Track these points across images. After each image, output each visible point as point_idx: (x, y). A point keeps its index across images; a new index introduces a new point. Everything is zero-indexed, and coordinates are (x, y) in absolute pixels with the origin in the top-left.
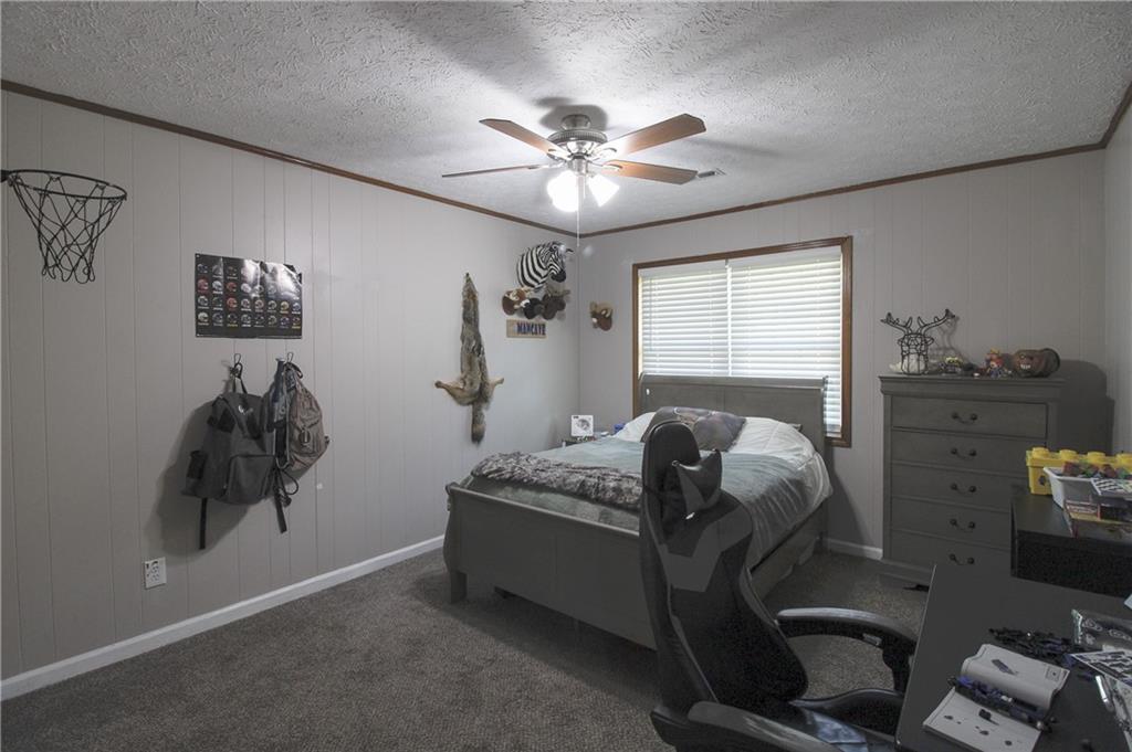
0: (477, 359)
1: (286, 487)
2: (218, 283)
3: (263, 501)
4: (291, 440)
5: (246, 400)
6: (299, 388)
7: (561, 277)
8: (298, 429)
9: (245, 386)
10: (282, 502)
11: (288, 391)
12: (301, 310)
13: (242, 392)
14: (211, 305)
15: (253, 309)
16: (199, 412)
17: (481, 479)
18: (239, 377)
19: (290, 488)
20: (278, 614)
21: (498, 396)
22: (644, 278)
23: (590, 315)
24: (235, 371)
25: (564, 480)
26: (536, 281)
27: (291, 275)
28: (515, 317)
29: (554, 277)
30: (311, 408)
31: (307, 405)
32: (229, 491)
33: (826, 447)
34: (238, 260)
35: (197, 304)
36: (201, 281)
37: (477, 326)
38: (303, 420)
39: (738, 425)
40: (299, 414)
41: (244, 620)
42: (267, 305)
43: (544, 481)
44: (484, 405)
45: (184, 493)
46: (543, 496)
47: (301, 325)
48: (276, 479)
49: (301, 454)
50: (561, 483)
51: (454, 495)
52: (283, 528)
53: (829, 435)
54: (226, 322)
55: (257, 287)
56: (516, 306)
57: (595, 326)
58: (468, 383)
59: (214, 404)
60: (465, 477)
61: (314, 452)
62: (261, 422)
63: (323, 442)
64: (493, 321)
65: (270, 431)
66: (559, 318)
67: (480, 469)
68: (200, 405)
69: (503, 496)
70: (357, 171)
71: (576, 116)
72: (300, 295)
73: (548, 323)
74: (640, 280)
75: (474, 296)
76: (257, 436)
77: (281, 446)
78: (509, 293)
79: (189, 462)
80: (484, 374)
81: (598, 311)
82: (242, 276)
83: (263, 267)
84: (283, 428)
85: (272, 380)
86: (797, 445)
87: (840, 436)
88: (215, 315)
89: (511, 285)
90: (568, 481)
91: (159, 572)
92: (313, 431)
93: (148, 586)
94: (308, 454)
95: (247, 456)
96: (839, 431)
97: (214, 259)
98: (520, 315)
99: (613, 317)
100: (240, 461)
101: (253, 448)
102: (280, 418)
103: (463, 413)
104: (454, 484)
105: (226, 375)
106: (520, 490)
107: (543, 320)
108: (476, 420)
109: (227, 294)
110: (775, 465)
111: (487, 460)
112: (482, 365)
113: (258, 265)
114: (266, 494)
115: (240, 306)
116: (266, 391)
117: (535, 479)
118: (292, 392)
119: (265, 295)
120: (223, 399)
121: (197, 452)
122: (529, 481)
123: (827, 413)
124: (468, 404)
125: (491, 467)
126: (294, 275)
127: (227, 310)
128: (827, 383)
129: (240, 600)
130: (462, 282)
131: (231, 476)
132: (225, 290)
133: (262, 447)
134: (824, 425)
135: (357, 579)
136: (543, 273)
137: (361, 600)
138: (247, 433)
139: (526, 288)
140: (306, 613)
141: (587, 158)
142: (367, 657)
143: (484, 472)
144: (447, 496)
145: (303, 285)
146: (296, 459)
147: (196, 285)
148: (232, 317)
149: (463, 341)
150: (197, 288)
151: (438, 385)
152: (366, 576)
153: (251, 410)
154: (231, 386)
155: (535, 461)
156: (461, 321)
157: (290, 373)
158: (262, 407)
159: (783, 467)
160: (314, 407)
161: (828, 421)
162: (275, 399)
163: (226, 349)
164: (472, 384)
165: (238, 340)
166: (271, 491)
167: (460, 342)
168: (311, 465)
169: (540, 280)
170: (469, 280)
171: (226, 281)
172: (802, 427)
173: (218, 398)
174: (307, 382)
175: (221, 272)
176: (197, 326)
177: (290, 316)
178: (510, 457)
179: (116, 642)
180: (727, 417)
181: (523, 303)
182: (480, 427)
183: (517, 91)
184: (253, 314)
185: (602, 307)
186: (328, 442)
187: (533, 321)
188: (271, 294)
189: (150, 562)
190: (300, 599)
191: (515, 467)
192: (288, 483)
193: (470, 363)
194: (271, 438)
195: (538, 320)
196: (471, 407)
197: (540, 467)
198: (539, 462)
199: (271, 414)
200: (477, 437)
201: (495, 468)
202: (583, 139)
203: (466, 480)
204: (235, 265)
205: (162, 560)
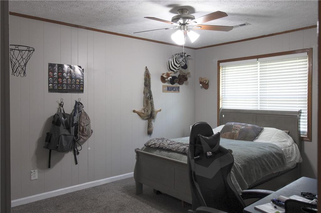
0: (150, 101)
1: (78, 148)
2: (56, 73)
3: (69, 152)
4: (79, 130)
5: (64, 115)
6: (83, 111)
7: (185, 67)
8: (82, 126)
9: (64, 110)
10: (76, 153)
11: (79, 112)
12: (83, 83)
13: (63, 112)
14: (53, 81)
15: (67, 82)
16: (49, 119)
17: (148, 147)
18: (62, 107)
19: (79, 148)
20: (74, 194)
21: (158, 116)
22: (223, 67)
23: (199, 83)
24: (61, 105)
25: (178, 148)
26: (175, 69)
27: (80, 70)
28: (166, 84)
29: (183, 67)
30: (86, 119)
31: (85, 118)
32: (59, 147)
33: (300, 141)
34: (62, 65)
35: (49, 81)
36: (50, 73)
37: (150, 88)
38: (84, 123)
39: (259, 130)
40: (82, 121)
41: (63, 195)
42: (71, 81)
43: (171, 148)
44: (153, 120)
45: (44, 147)
46: (170, 153)
47: (83, 88)
48: (74, 144)
49: (83, 136)
50: (177, 149)
51: (138, 153)
52: (76, 163)
53: (301, 136)
54: (58, 87)
55: (69, 74)
56: (166, 80)
57: (202, 87)
58: (146, 111)
59: (54, 116)
60: (143, 147)
61: (87, 135)
62: (70, 123)
63: (91, 132)
64: (157, 86)
65: (73, 126)
66: (186, 84)
67: (148, 143)
68: (49, 116)
69: (156, 153)
70: (104, 29)
71: (183, 9)
72: (83, 77)
73: (180, 86)
74: (221, 68)
75: (149, 76)
76: (68, 128)
77: (76, 132)
78: (163, 74)
79: (46, 137)
80: (152, 108)
81: (202, 81)
82: (63, 70)
83: (71, 67)
84: (77, 125)
85: (73, 108)
86: (285, 139)
87: (306, 136)
88: (55, 85)
89: (164, 71)
90: (179, 148)
91: (35, 175)
92: (87, 128)
93: (32, 179)
94: (85, 136)
95: (65, 135)
96: (306, 134)
97: (54, 65)
98: (168, 83)
99: (209, 84)
100: (63, 137)
101: (67, 133)
102: (76, 122)
103: (144, 123)
104: (138, 149)
105: (58, 106)
106: (162, 151)
107: (178, 85)
108: (149, 126)
109: (59, 77)
110: (270, 147)
111: (151, 140)
112: (152, 104)
113: (69, 66)
114: (71, 149)
115: (63, 81)
116: (71, 112)
117: (168, 147)
118: (80, 113)
119: (71, 78)
120: (57, 115)
121: (48, 133)
122: (165, 148)
123: (301, 126)
124: (146, 119)
125: (152, 143)
126: (81, 69)
127: (58, 83)
128: (301, 113)
129: (61, 188)
130: (144, 70)
131: (60, 141)
132: (58, 76)
133: (70, 132)
134: (300, 132)
135: (103, 185)
136: (178, 65)
137: (104, 192)
138: (65, 127)
139: (171, 72)
140: (84, 194)
141: (187, 25)
142: (105, 209)
143: (149, 145)
144: (135, 154)
145: (84, 73)
146: (81, 137)
147: (49, 74)
148: (60, 85)
149: (144, 95)
150: (49, 75)
151: (134, 111)
152: (106, 184)
153: (66, 119)
154: (60, 110)
155: (169, 141)
156: (143, 86)
157: (79, 106)
158: (70, 118)
159: (274, 148)
160: (88, 118)
161: (302, 130)
162: (74, 115)
163: (58, 97)
164: (147, 111)
165: (61, 93)
166: (73, 149)
167: (143, 95)
168: (86, 140)
169: (177, 69)
170: (147, 69)
171: (58, 73)
172: (289, 132)
173: (55, 114)
174: (85, 109)
175: (57, 69)
176: (49, 89)
177: (80, 85)
178: (160, 139)
179: (21, 198)
180: (255, 127)
181: (169, 78)
182: (151, 129)
183: (159, 3)
184: (67, 84)
185: (204, 80)
186: (92, 132)
187: (174, 85)
188: (73, 77)
189: (33, 171)
190: (82, 190)
191: (161, 143)
192: (78, 146)
193: (147, 103)
194: (73, 129)
195: (176, 85)
196: (147, 120)
197: (171, 143)
198: (171, 142)
199: (73, 120)
200: (150, 133)
201: (153, 143)
202: (185, 18)
203: (143, 148)
204: (61, 66)
205: (36, 171)
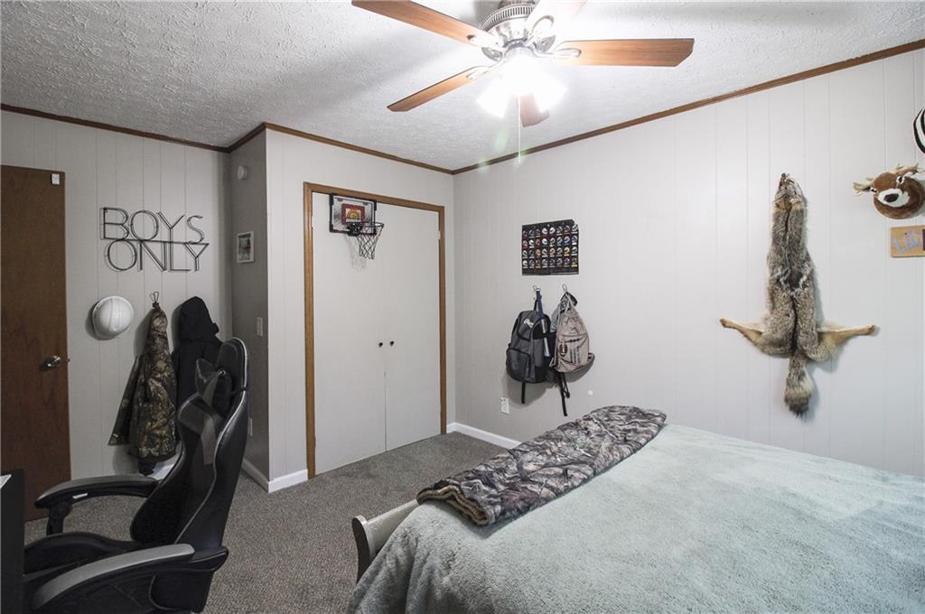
2: (532, 241)
3: (555, 387)
6: (567, 312)
8: (559, 341)
11: (561, 313)
12: (577, 252)
14: (529, 256)
15: (550, 255)
19: (569, 387)
30: (575, 328)
31: (572, 325)
35: (523, 256)
36: (524, 241)
38: (563, 336)
40: (561, 330)
42: (557, 251)
47: (578, 263)
48: (559, 375)
52: (566, 415)
54: (535, 265)
55: (552, 240)
61: (572, 362)
63: (585, 356)
72: (577, 241)
82: (543, 234)
84: (554, 338)
88: (530, 261)
91: (506, 406)
95: (519, 351)
97: (530, 227)
100: (513, 352)
102: (552, 332)
109: (536, 248)
114: (557, 383)
115: (542, 254)
119: (556, 245)
127: (536, 257)
132: (535, 245)
148: (538, 262)
150: (523, 245)
151: (724, 324)
157: (564, 300)
160: (578, 327)
171: (535, 240)
175: (533, 234)
176: (523, 269)
177: (570, 257)
184: (549, 259)
186: (591, 358)
188: (559, 243)
189: (502, 399)
204: (539, 228)
205: (507, 400)
